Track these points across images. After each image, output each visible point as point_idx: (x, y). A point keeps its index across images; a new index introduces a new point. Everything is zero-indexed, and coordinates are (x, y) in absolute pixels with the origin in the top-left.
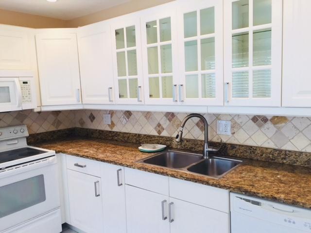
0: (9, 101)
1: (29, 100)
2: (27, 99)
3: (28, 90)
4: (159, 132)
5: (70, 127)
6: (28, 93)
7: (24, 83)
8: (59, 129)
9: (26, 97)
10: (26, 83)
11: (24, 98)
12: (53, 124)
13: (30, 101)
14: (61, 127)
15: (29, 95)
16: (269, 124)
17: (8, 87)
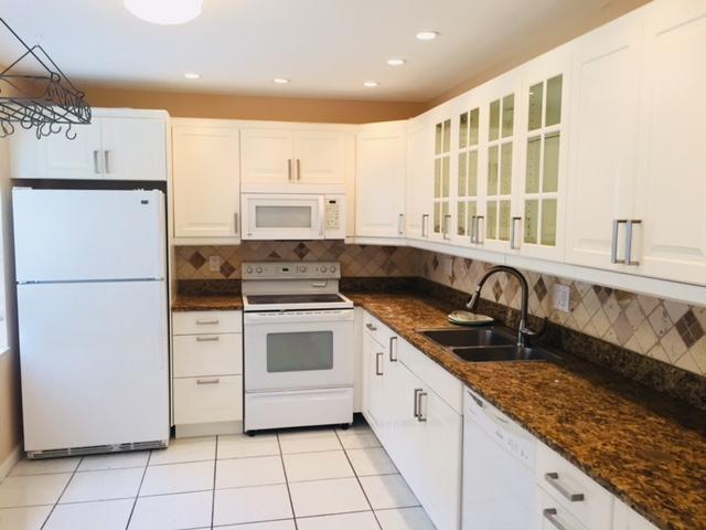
0: (310, 226)
1: (335, 226)
2: (332, 224)
3: (336, 212)
4: (497, 297)
5: (410, 275)
6: (334, 216)
7: (331, 202)
8: (392, 275)
9: (332, 221)
10: (334, 202)
11: (327, 224)
12: (382, 267)
13: (337, 228)
14: (395, 273)
15: (335, 220)
16: (612, 300)
17: (310, 208)
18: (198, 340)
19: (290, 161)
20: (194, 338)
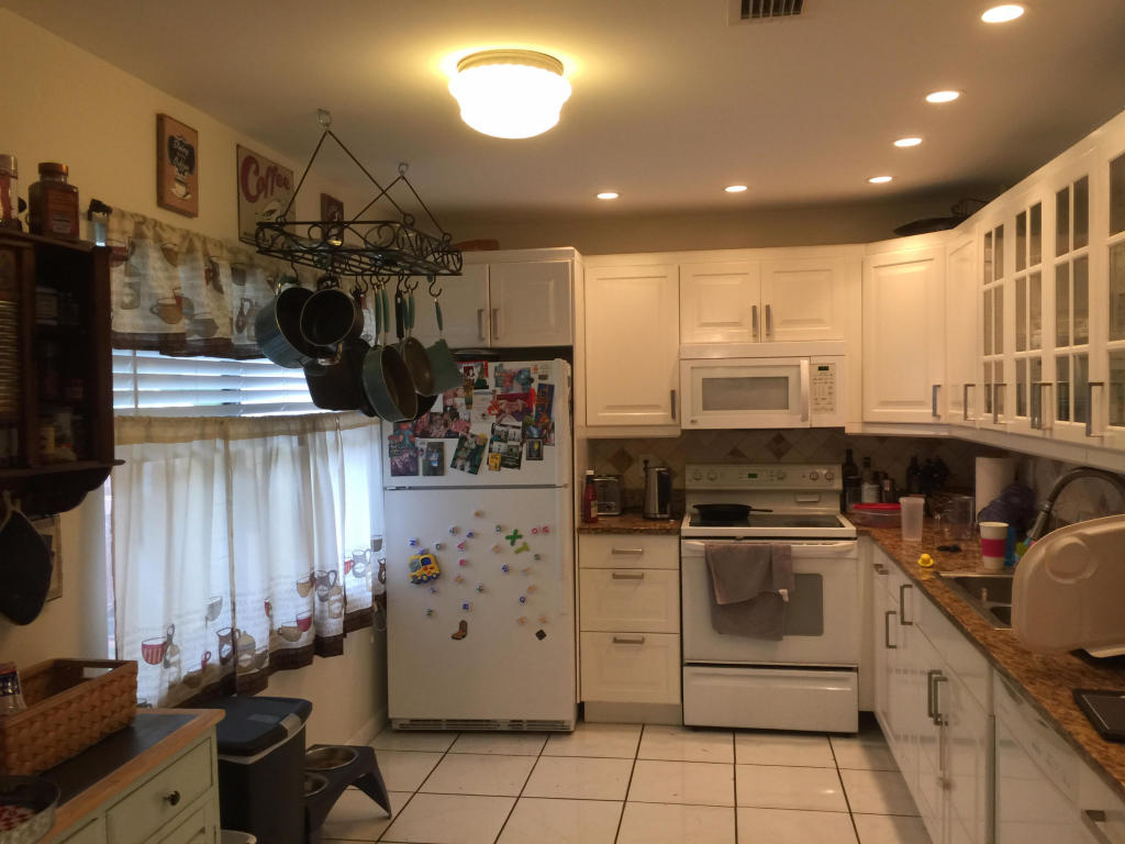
0: (786, 407)
1: (829, 407)
2: (823, 403)
3: (828, 385)
6: (827, 391)
7: (820, 369)
9: (824, 399)
10: (826, 368)
11: (817, 402)
13: (832, 410)
15: (828, 397)
17: (787, 378)
18: (615, 576)
19: (754, 308)
20: (609, 574)
